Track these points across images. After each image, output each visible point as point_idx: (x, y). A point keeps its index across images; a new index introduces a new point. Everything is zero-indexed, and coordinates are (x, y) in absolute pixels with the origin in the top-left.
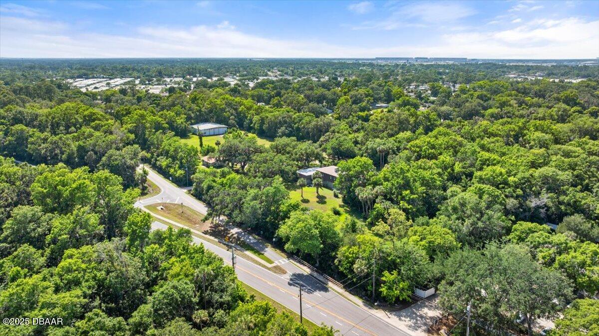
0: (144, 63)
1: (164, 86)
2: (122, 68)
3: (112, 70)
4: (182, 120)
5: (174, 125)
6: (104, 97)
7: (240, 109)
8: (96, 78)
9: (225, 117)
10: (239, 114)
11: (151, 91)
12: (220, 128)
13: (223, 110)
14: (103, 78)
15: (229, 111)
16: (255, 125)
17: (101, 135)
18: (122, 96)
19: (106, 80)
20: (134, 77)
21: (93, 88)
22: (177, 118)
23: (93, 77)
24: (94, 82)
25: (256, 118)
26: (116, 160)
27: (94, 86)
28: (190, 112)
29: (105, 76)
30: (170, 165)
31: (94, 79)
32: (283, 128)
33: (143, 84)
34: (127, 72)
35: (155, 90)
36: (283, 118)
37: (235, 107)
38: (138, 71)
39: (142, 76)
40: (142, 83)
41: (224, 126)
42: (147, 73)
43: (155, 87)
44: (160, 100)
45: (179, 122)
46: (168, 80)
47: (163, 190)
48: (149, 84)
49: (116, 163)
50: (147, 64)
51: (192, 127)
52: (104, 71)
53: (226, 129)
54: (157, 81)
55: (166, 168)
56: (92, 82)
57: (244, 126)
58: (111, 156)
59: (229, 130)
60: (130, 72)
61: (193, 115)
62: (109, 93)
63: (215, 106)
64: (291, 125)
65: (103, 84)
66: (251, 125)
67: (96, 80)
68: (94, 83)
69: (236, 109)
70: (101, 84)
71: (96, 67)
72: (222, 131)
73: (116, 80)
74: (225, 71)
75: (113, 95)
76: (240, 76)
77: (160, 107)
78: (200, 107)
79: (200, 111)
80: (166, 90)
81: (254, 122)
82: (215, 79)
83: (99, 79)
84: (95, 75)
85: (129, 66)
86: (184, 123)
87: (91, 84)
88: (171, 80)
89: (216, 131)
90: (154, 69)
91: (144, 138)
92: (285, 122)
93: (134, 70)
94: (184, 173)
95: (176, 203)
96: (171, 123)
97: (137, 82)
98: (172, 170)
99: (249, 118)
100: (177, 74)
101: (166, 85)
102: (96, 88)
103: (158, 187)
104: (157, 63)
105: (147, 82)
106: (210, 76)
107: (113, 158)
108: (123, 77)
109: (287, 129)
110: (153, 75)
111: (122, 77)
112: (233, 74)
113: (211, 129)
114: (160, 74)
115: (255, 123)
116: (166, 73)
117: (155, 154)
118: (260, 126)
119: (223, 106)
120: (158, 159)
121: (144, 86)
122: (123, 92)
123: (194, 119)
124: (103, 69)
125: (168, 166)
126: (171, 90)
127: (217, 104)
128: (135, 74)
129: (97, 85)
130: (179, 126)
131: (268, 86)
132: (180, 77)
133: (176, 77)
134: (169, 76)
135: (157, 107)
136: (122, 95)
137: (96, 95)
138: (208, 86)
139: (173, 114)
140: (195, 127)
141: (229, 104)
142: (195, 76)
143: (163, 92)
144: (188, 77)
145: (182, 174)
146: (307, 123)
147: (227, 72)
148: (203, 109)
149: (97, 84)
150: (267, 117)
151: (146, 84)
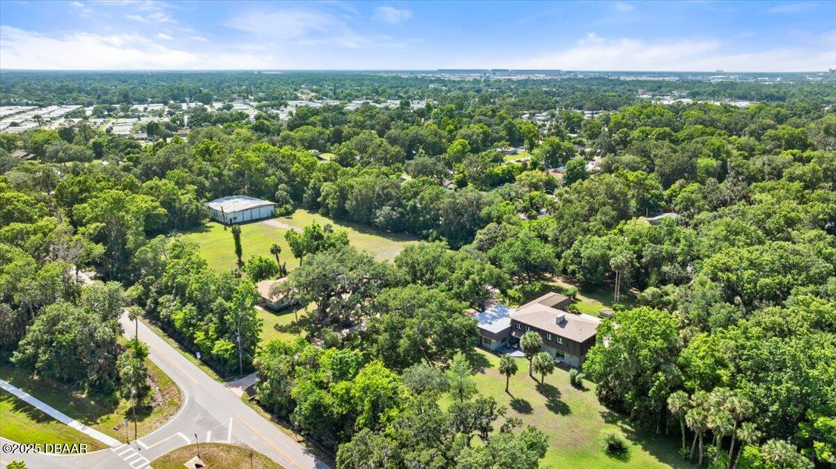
0: (95, 80)
1: (135, 120)
2: (61, 88)
3: (42, 90)
4: (189, 196)
5: (174, 206)
6: (29, 144)
7: (294, 169)
8: (13, 105)
9: (267, 186)
10: (292, 178)
11: (116, 131)
12: (261, 206)
13: (263, 172)
14: (28, 105)
15: (274, 174)
16: (325, 199)
17: (29, 264)
18: (66, 144)
19: (33, 110)
20: (83, 104)
21: (8, 124)
22: (179, 193)
23: (9, 104)
24: (11, 112)
25: (326, 187)
26: (68, 329)
27: (10, 120)
28: (201, 178)
29: (30, 102)
30: (193, 321)
31: (10, 107)
32: (386, 209)
33: (98, 117)
34: (69, 95)
35: (123, 127)
36: (384, 188)
37: (283, 165)
38: (88, 93)
39: (95, 101)
40: (97, 114)
41: (267, 202)
42: (103, 97)
43: (121, 120)
44: (139, 153)
45: (185, 199)
46: (141, 108)
47: (186, 395)
48: (110, 116)
49: (68, 337)
50: (101, 80)
51: (209, 208)
52: (28, 92)
53: (272, 208)
54: (123, 110)
55: (182, 327)
56: (7, 113)
57: (304, 200)
58: (54, 321)
59: (278, 211)
60: (74, 95)
61: (207, 184)
62: (39, 138)
63: (248, 165)
64: (401, 203)
65: (29, 117)
66: (319, 199)
67: (14, 109)
68: (11, 115)
69: (286, 170)
70: (23, 116)
71: (13, 86)
72: (265, 212)
73: (50, 108)
74: (228, 91)
75: (47, 142)
76: (255, 100)
77: (140, 166)
78: (219, 168)
79: (220, 175)
80: (142, 129)
81: (323, 194)
82: (218, 105)
83: (20, 107)
84: (12, 100)
85: (71, 85)
86: (195, 202)
87: (5, 117)
88: (146, 109)
89: (256, 215)
90: (115, 89)
91: (123, 248)
92: (388, 197)
93: (80, 90)
94: (233, 348)
95: (229, 441)
96: (170, 203)
97: (89, 111)
98: (200, 336)
99: (311, 185)
100: (152, 98)
101: (139, 117)
102: (14, 124)
103: (174, 383)
104: (116, 79)
105: (106, 113)
106: (208, 100)
107: (59, 326)
108: (63, 104)
109: (394, 210)
110: (115, 99)
111: (60, 104)
112: (244, 96)
113: (246, 210)
114: (126, 99)
115: (328, 195)
116: (136, 96)
117: (153, 289)
118: (338, 203)
119: (263, 165)
120: (160, 300)
121: (101, 120)
122: (66, 134)
123: (209, 192)
124: (26, 90)
125: (187, 323)
126: (152, 129)
127: (253, 162)
128: (83, 98)
129: (17, 119)
130: (184, 208)
131: (312, 119)
132: (159, 103)
133: (152, 103)
134: (142, 102)
135: (135, 166)
136: (65, 142)
137: (14, 141)
138: (213, 120)
139: (171, 185)
140: (215, 205)
141: (271, 161)
142: (184, 101)
143: (137, 132)
144: (172, 102)
145: (227, 350)
146: (432, 200)
147: (233, 93)
148: (225, 172)
149: (17, 117)
150: (352, 187)
151: (104, 117)
